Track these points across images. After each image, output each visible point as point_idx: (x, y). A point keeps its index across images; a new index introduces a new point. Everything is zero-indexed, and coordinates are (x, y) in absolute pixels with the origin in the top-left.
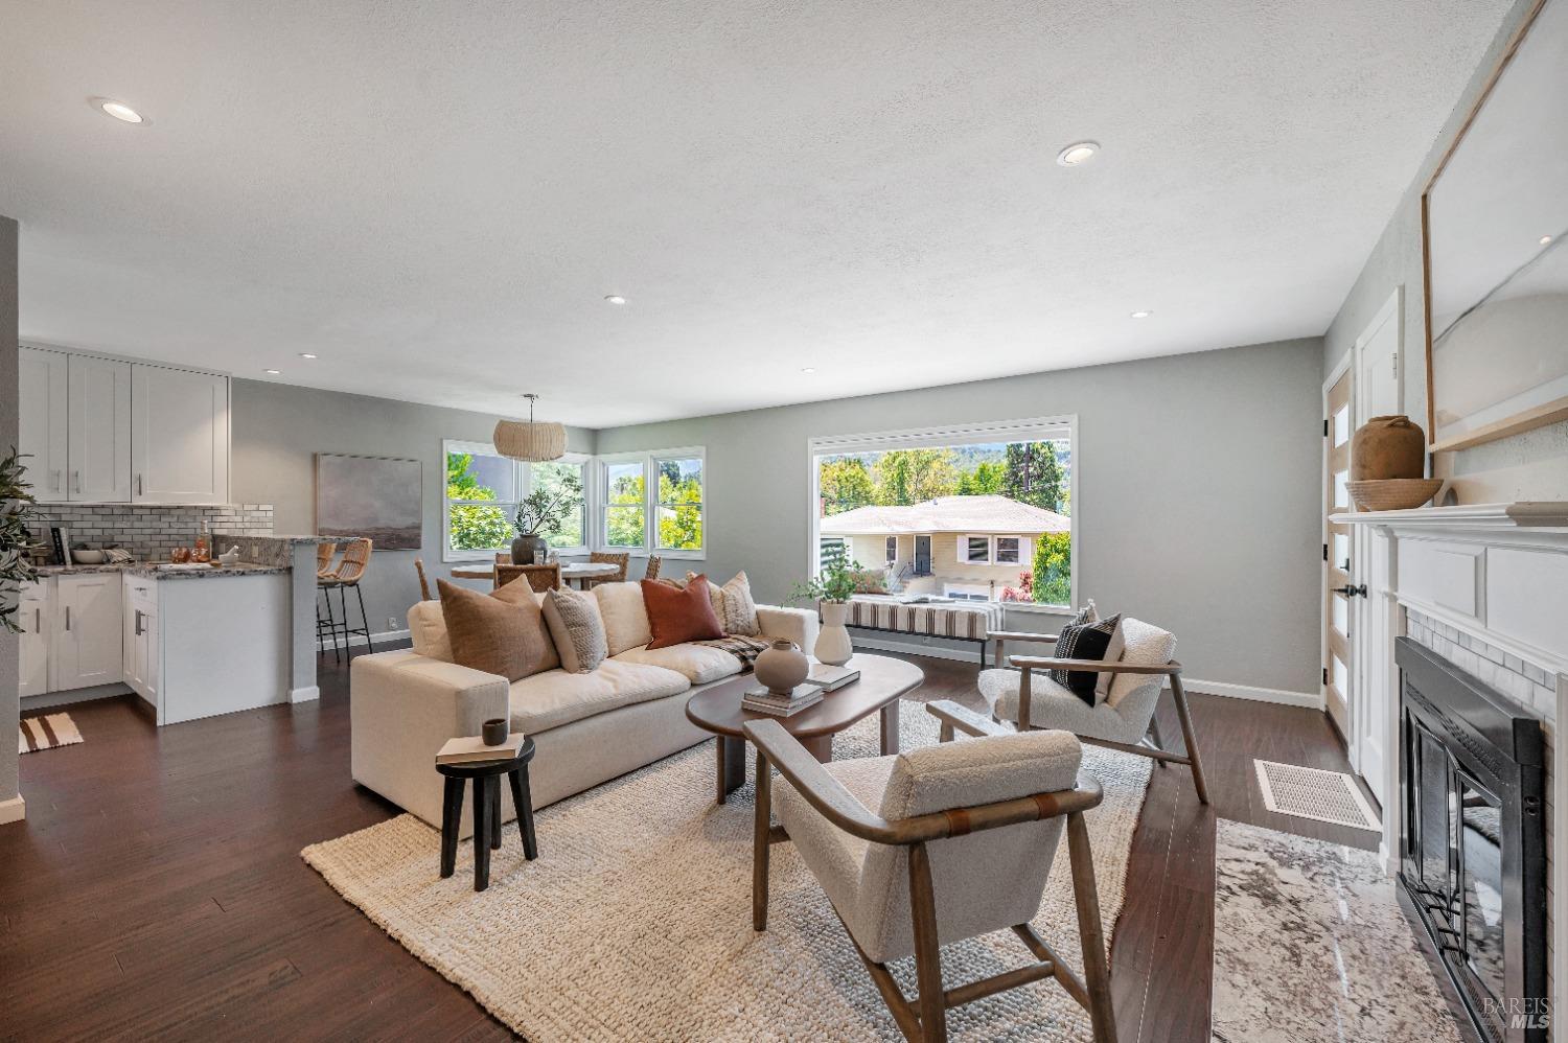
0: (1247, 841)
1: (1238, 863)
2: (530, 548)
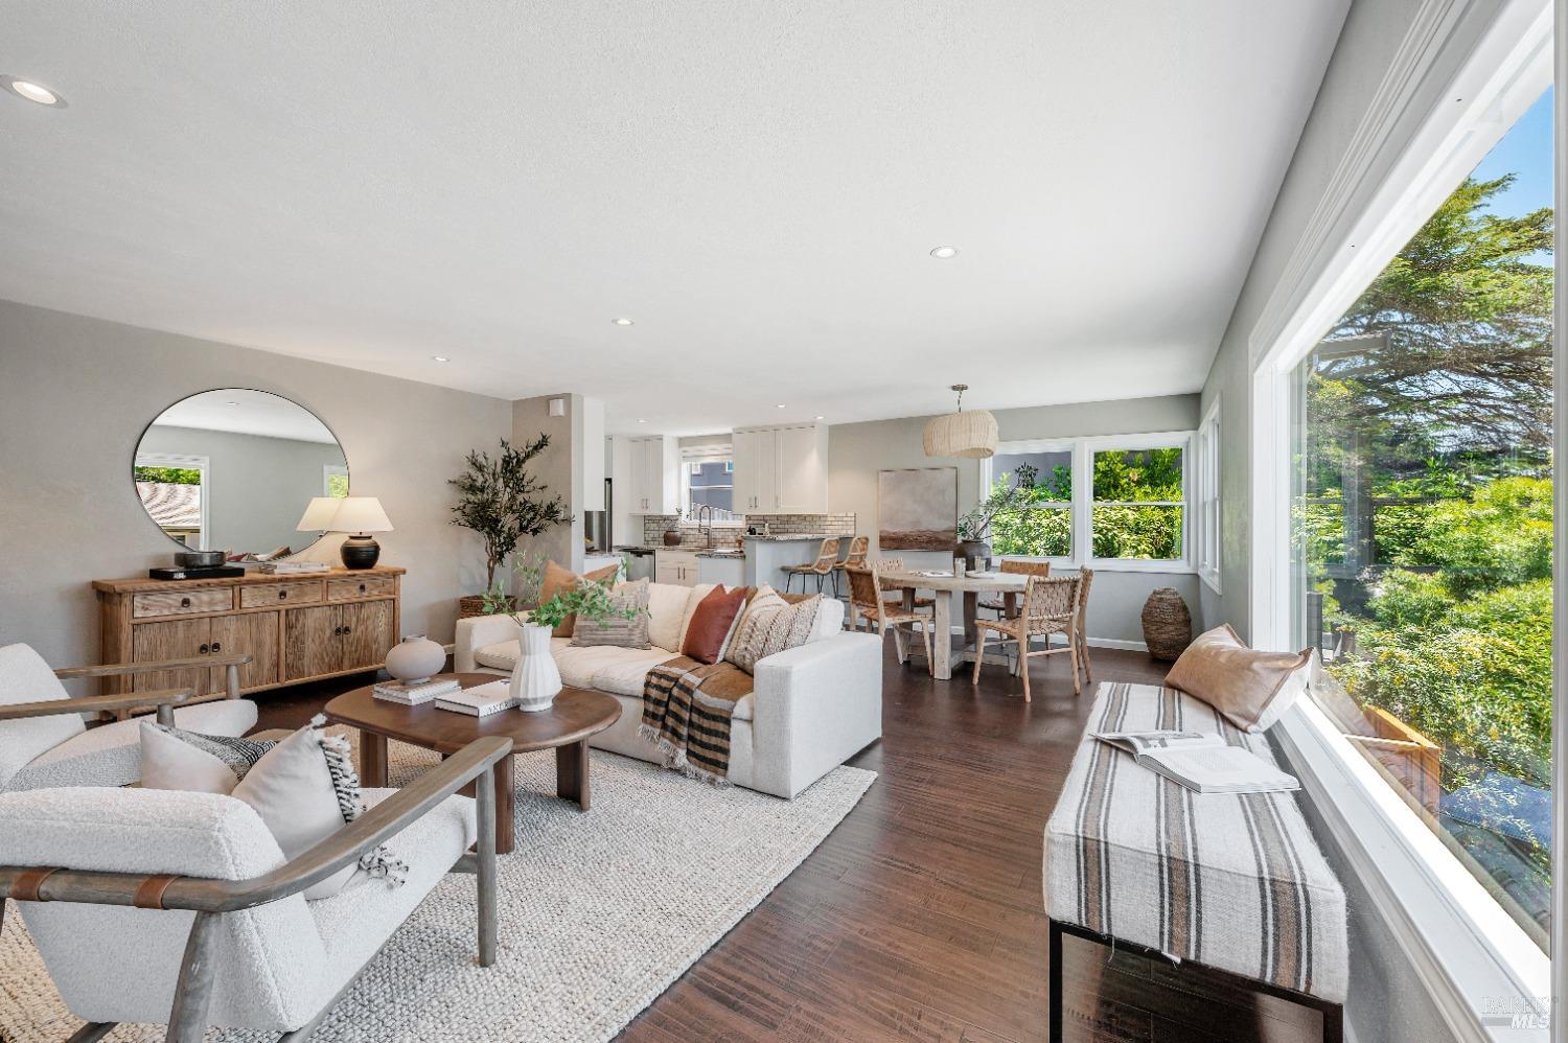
2: (969, 553)
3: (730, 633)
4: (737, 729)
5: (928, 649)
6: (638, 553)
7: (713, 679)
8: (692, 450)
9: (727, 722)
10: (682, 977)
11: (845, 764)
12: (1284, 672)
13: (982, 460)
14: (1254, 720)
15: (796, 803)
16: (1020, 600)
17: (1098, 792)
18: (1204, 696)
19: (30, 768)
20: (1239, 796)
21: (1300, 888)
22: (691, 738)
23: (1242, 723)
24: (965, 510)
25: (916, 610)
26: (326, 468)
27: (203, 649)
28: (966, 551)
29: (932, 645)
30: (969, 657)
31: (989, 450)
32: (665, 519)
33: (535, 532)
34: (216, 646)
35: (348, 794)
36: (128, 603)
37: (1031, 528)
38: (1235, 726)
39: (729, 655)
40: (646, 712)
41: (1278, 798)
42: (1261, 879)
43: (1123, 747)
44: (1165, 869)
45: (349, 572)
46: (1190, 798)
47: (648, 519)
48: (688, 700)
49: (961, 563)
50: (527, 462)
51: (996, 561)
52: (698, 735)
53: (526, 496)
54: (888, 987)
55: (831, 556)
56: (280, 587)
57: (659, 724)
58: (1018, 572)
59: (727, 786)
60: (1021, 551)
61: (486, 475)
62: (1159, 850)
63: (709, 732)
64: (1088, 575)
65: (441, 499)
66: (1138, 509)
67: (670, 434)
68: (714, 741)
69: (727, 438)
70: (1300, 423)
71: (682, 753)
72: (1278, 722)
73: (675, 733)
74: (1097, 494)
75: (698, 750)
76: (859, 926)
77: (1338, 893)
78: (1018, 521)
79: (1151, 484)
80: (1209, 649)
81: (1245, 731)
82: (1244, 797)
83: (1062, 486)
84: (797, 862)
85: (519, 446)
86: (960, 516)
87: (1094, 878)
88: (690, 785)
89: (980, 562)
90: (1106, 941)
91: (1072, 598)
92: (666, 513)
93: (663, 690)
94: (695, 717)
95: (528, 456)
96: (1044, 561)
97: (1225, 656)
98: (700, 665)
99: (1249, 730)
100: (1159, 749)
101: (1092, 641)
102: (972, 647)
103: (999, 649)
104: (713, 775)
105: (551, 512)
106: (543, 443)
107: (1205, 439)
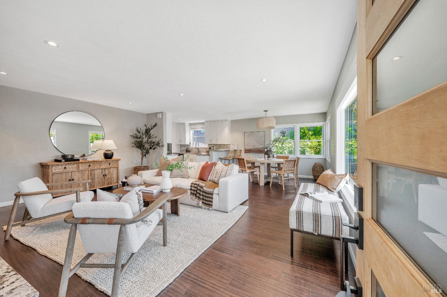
0: (14, 293)
1: (12, 282)
2: (269, 154)
3: (211, 173)
4: (215, 196)
5: (258, 178)
6: (180, 155)
7: (208, 184)
8: (193, 127)
9: (212, 194)
10: (210, 247)
11: (240, 205)
12: (342, 178)
13: (271, 130)
14: (335, 189)
15: (230, 213)
16: (281, 165)
17: (300, 203)
18: (324, 185)
19: (45, 207)
20: (330, 203)
21: (340, 217)
22: (203, 199)
23: (332, 190)
24: (267, 143)
25: (255, 168)
26: (89, 131)
27: (70, 180)
28: (268, 153)
29: (260, 178)
30: (268, 180)
31: (273, 127)
32: (186, 145)
33: (154, 149)
34: (73, 180)
35: (141, 205)
36: (51, 168)
37: (284, 147)
38: (331, 191)
39: (211, 179)
40: (191, 193)
41: (338, 204)
42: (333, 216)
43: (306, 195)
44: (314, 216)
45: (106, 160)
46: (320, 204)
47: (181, 146)
48: (202, 189)
49: (266, 156)
50: (152, 130)
51: (275, 156)
52: (205, 198)
53: (152, 139)
54: (255, 247)
55: (232, 155)
56: (88, 164)
57: (195, 196)
58: (281, 158)
59: (212, 210)
60: (281, 153)
61: (141, 134)
62: (313, 212)
63: (208, 197)
64: (298, 159)
65: (128, 140)
66: (312, 142)
67: (187, 122)
68: (209, 199)
69: (203, 123)
70: (347, 120)
71: (201, 202)
72: (341, 190)
73: (199, 198)
74: (301, 138)
75: (205, 202)
76: (248, 237)
77: (347, 218)
78: (281, 145)
79: (315, 136)
80: (326, 174)
81: (333, 192)
82: (331, 203)
83: (292, 137)
84: (231, 226)
85: (149, 126)
86: (266, 144)
87: (300, 219)
88: (203, 210)
89: (271, 156)
90: (303, 232)
91: (294, 164)
92: (186, 144)
93: (195, 187)
94: (204, 194)
95: (152, 128)
96: (287, 156)
97: (329, 175)
98: (204, 181)
99: (334, 191)
100: (314, 195)
101: (299, 176)
102: (269, 178)
103: (276, 178)
104: (209, 208)
105: (158, 144)
106: (156, 125)
107: (327, 123)
